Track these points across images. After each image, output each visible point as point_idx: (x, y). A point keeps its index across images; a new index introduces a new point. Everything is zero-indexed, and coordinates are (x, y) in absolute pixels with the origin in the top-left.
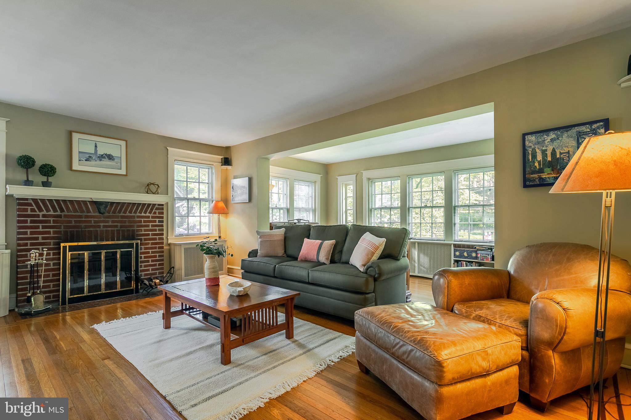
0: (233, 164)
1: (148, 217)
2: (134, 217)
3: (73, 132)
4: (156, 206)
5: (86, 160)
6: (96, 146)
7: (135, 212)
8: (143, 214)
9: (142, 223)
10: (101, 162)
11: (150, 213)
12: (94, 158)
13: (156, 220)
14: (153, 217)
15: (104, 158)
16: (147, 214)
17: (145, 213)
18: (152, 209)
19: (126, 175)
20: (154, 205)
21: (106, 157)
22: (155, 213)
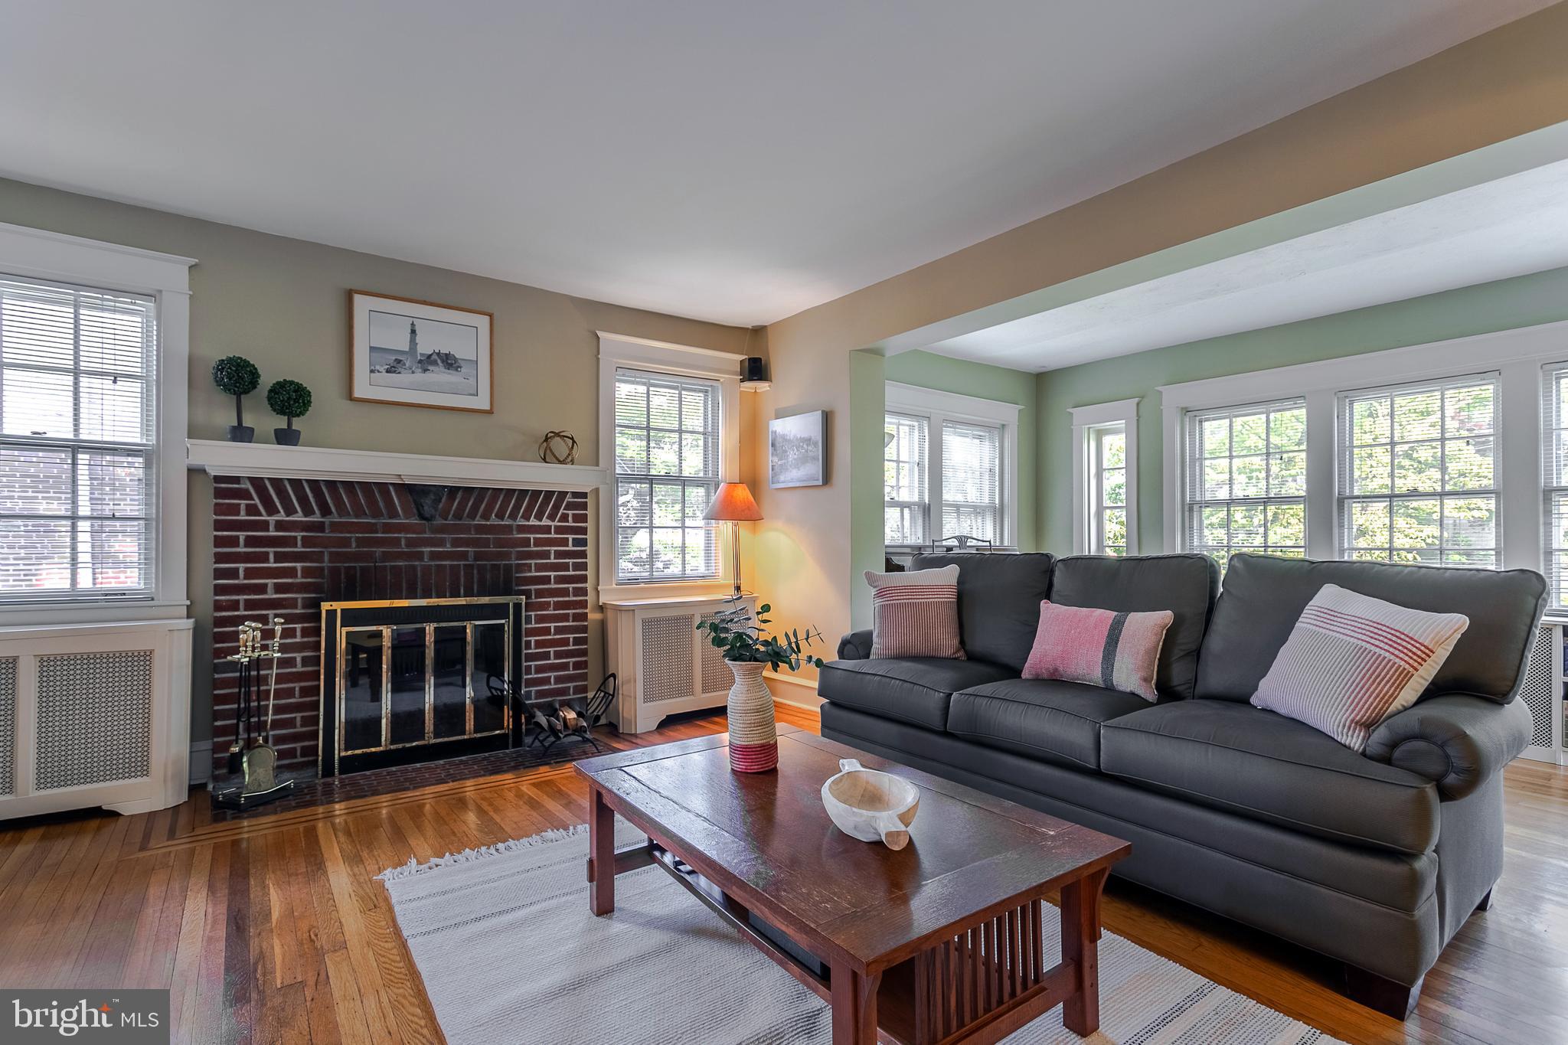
0: (773, 380)
1: (547, 529)
2: (508, 529)
3: (356, 293)
4: (568, 499)
5: (388, 371)
6: (413, 332)
7: (513, 516)
8: (533, 522)
9: (529, 546)
10: (428, 374)
11: (552, 517)
12: (408, 364)
13: (568, 539)
14: (559, 530)
15: (435, 363)
16: (545, 522)
17: (539, 517)
18: (557, 507)
19: (490, 412)
20: (562, 495)
21: (439, 361)
22: (564, 518)
